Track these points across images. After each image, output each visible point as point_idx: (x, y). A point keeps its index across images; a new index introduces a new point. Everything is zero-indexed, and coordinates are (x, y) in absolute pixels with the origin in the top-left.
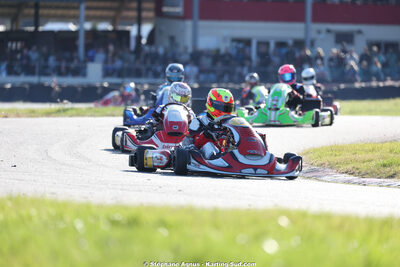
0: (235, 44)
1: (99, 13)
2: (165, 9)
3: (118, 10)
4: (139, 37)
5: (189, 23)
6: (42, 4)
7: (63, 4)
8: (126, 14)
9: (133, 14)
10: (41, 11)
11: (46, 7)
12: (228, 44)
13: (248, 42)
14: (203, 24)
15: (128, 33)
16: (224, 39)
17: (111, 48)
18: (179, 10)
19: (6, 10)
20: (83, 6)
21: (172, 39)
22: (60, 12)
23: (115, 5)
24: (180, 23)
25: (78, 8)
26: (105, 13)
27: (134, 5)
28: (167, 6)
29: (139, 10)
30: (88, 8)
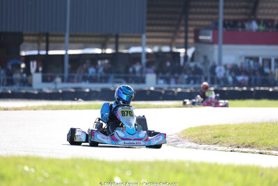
0: (247, 60)
1: (160, 40)
2: (201, 38)
3: (173, 38)
4: (186, 57)
5: (216, 47)
6: (121, 34)
7: (136, 34)
8: (178, 40)
9: (182, 41)
10: (120, 40)
11: (124, 37)
12: (243, 60)
13: (256, 59)
14: (225, 47)
15: (179, 53)
16: (240, 57)
17: (168, 64)
18: (209, 38)
19: (98, 39)
20: (144, 36)
21: (205, 57)
22: (134, 40)
23: (171, 34)
24: (210, 47)
25: (140, 37)
26: (164, 40)
27: (183, 35)
28: (202, 35)
29: (186, 38)
30: (147, 37)
